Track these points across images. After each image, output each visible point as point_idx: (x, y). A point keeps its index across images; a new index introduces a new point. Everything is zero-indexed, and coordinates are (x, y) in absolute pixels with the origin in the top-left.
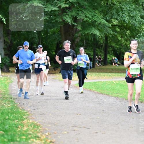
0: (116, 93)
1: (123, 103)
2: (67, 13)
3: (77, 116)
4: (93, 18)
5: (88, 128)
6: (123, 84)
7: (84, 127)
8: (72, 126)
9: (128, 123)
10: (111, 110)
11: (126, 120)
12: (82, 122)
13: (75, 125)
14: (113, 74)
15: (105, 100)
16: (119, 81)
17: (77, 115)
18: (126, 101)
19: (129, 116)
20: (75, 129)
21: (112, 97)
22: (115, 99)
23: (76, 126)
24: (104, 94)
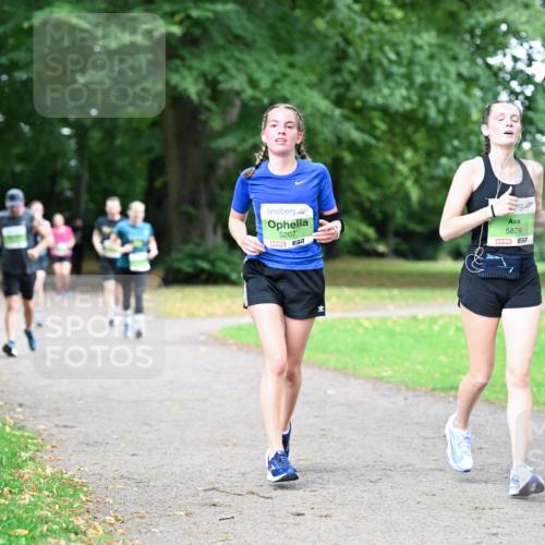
0: (373, 365)
1: (400, 400)
2: (182, 59)
3: (225, 449)
4: (279, 86)
5: (264, 497)
6: (398, 329)
7: (253, 493)
8: (205, 490)
9: (418, 476)
10: (353, 429)
11: (408, 465)
12: (244, 474)
13: (216, 486)
14: (363, 292)
15: (330, 392)
16: (383, 320)
17: (226, 446)
18: (411, 394)
19: (422, 451)
20: (217, 500)
21: (356, 377)
22: (369, 386)
23: (222, 489)
24: (328, 369)
